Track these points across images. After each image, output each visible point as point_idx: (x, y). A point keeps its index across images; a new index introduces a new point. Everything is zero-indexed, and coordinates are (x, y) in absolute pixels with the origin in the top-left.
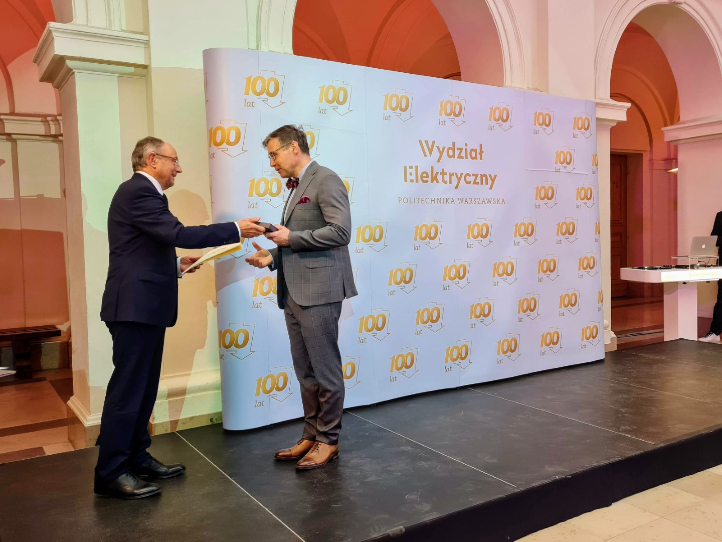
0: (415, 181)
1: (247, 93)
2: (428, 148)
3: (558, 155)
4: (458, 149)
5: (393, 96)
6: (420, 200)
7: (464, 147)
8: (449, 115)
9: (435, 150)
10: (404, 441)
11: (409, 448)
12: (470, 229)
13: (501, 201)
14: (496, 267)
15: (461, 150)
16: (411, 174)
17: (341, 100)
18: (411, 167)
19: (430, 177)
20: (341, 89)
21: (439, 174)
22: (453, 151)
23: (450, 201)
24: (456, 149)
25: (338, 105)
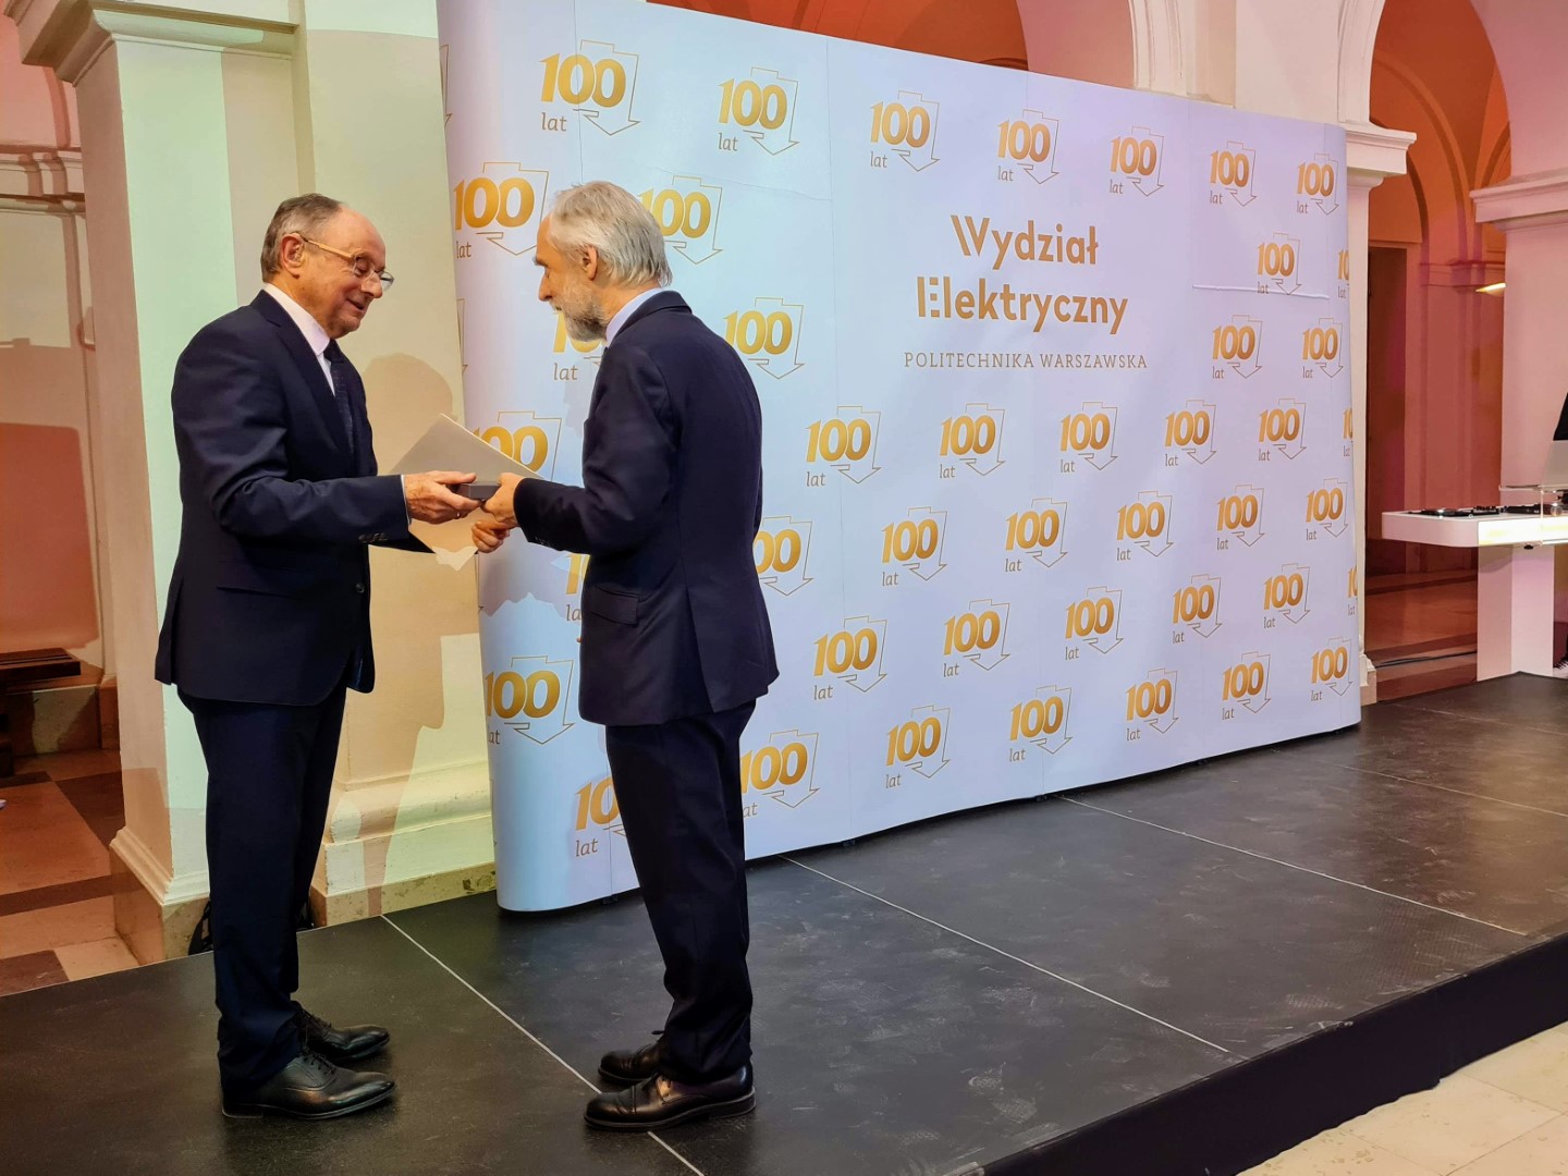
0: (942, 313)
1: (547, 97)
2: (972, 234)
3: (1264, 252)
4: (1041, 238)
5: (893, 107)
6: (954, 360)
7: (1055, 234)
8: (1020, 156)
9: (989, 237)
10: (939, 934)
11: (953, 953)
12: (1068, 426)
13: (1136, 361)
14: (1125, 516)
15: (1047, 239)
16: (934, 297)
17: (772, 116)
18: (934, 281)
19: (980, 304)
20: (771, 89)
21: (998, 296)
22: (1030, 244)
23: (1022, 361)
24: (1036, 238)
25: (764, 130)
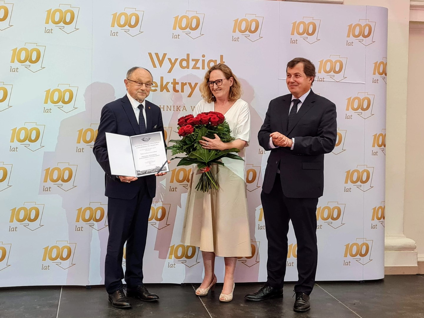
2: (158, 60)
4: (193, 60)
5: (122, 14)
7: (201, 59)
8: (184, 29)
9: (166, 61)
15: (197, 61)
17: (68, 20)
20: (68, 11)
21: (170, 83)
22: (188, 63)
23: (181, 108)
24: (190, 60)
